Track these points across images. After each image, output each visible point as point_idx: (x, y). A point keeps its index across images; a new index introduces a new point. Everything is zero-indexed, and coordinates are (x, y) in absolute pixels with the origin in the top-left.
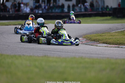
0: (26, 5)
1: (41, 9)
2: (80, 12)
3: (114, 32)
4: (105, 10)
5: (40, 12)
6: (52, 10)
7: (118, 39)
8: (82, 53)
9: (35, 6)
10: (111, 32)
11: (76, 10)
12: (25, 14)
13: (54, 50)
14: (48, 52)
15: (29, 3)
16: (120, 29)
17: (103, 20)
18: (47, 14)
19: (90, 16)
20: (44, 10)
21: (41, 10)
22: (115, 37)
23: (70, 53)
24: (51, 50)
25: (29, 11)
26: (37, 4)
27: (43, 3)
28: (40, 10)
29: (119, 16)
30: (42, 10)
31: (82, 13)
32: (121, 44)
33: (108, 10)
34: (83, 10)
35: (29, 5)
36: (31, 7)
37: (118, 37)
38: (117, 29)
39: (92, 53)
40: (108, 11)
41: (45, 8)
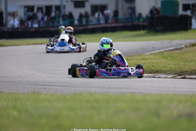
0: (13, 15)
1: (36, 21)
2: (97, 24)
3: (149, 55)
4: (137, 21)
5: (36, 26)
6: (53, 23)
7: (154, 65)
8: (95, 87)
9: (26, 17)
10: (144, 54)
11: (92, 21)
12: (11, 30)
13: (52, 84)
14: (42, 87)
15: (17, 12)
16: (159, 49)
17: (134, 36)
18: (46, 29)
19: (113, 30)
20: (42, 22)
21: (37, 23)
22: (149, 61)
23: (77, 87)
24: (46, 84)
25: (18, 25)
26: (31, 14)
27: (40, 11)
28: (35, 23)
29: (158, 28)
30: (39, 23)
31: (101, 26)
32: (158, 72)
33: (141, 20)
34: (102, 21)
35: (17, 15)
36: (20, 19)
37: (153, 61)
38: (154, 49)
39: (111, 87)
40: (142, 22)
41: (43, 19)
